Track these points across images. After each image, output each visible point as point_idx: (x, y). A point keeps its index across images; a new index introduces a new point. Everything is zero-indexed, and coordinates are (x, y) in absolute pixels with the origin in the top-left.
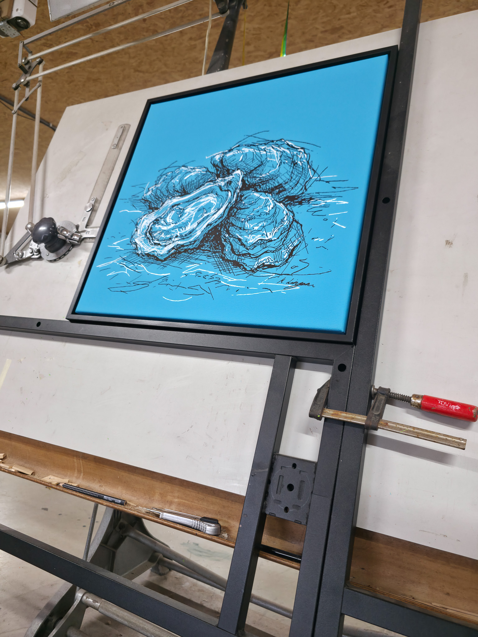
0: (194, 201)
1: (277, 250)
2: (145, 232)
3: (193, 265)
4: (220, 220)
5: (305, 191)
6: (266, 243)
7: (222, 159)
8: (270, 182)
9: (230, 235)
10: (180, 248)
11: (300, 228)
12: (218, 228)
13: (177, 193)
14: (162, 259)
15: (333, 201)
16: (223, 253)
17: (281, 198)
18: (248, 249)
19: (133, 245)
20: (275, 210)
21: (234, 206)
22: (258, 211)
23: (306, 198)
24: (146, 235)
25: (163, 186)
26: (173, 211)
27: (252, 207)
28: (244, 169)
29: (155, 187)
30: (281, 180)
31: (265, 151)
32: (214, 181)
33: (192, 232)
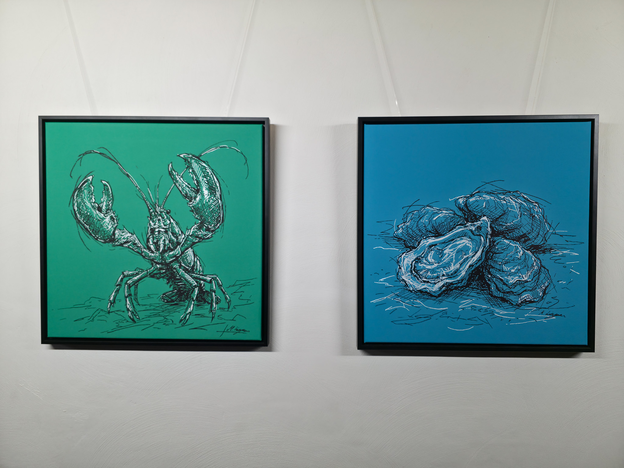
0: (450, 242)
1: (533, 289)
2: (409, 269)
3: (467, 301)
4: (480, 261)
5: (545, 242)
6: (524, 283)
7: (466, 203)
8: (515, 231)
9: (492, 276)
10: (449, 285)
11: (547, 272)
12: (480, 269)
13: (431, 234)
14: (435, 295)
15: (568, 252)
16: (490, 291)
17: (527, 246)
18: (510, 288)
19: (402, 282)
20: (525, 257)
21: (489, 250)
22: (511, 256)
23: (547, 248)
24: (412, 273)
25: (412, 225)
26: (432, 251)
27: (505, 253)
28: (490, 216)
29: (404, 225)
30: (524, 230)
31: (505, 201)
32: (464, 224)
33: (456, 271)
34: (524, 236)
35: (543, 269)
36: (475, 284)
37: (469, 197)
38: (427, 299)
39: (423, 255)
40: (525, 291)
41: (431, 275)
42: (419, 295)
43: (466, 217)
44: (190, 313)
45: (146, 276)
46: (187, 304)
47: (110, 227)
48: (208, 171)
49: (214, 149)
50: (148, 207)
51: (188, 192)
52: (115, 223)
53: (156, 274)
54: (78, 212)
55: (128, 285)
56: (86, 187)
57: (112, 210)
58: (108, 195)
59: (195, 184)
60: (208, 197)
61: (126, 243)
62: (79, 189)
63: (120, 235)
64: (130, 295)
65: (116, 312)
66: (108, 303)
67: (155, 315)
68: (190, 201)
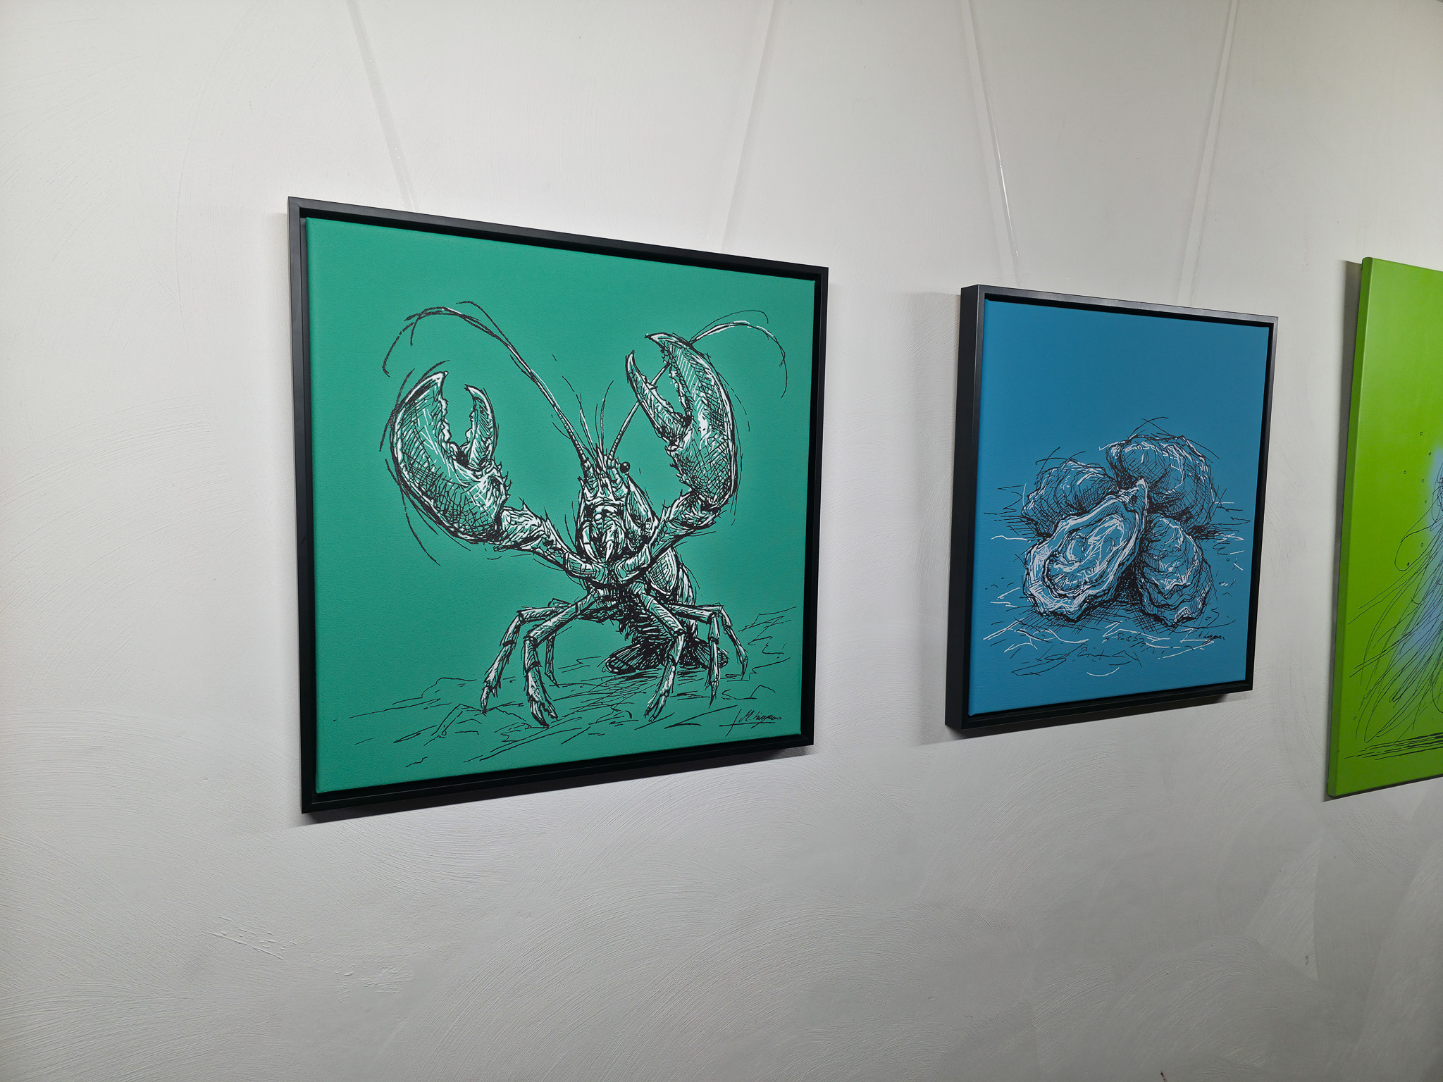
0: (1096, 524)
1: (1192, 598)
2: (1041, 575)
3: (1113, 624)
4: (1132, 556)
5: (1209, 520)
6: (1182, 589)
7: (1120, 455)
8: (1177, 504)
9: (1146, 580)
10: (1092, 600)
11: (1208, 569)
12: (1132, 570)
13: (1072, 509)
14: (1074, 618)
15: (1233, 536)
16: (1142, 605)
17: (1189, 528)
19: (1029, 598)
20: (1186, 545)
21: (1144, 536)
22: (1170, 546)
23: (1211, 530)
24: (1044, 582)
25: (1048, 494)
26: (1073, 541)
27: (1163, 539)
28: (1148, 478)
29: (1037, 494)
30: (1187, 501)
31: (1167, 452)
32: (1115, 492)
33: (1103, 575)
34: (1186, 511)
35: (1204, 564)
36: (1124, 595)
37: (1124, 444)
38: (1063, 626)
39: (1060, 549)
40: (1183, 601)
41: (1069, 583)
42: (1053, 620)
43: (1119, 480)
44: (668, 691)
45: (575, 617)
46: (660, 673)
47: (488, 503)
48: (710, 376)
49: (723, 327)
50: (580, 456)
51: (667, 423)
52: (501, 494)
53: (597, 611)
54: (405, 466)
55: (530, 641)
56: (426, 401)
57: (494, 461)
58: (485, 424)
59: (682, 404)
60: (707, 436)
61: (526, 540)
62: (407, 405)
63: (513, 523)
64: (536, 664)
65: (502, 708)
66: (483, 690)
67: (593, 705)
68: (672, 443)
